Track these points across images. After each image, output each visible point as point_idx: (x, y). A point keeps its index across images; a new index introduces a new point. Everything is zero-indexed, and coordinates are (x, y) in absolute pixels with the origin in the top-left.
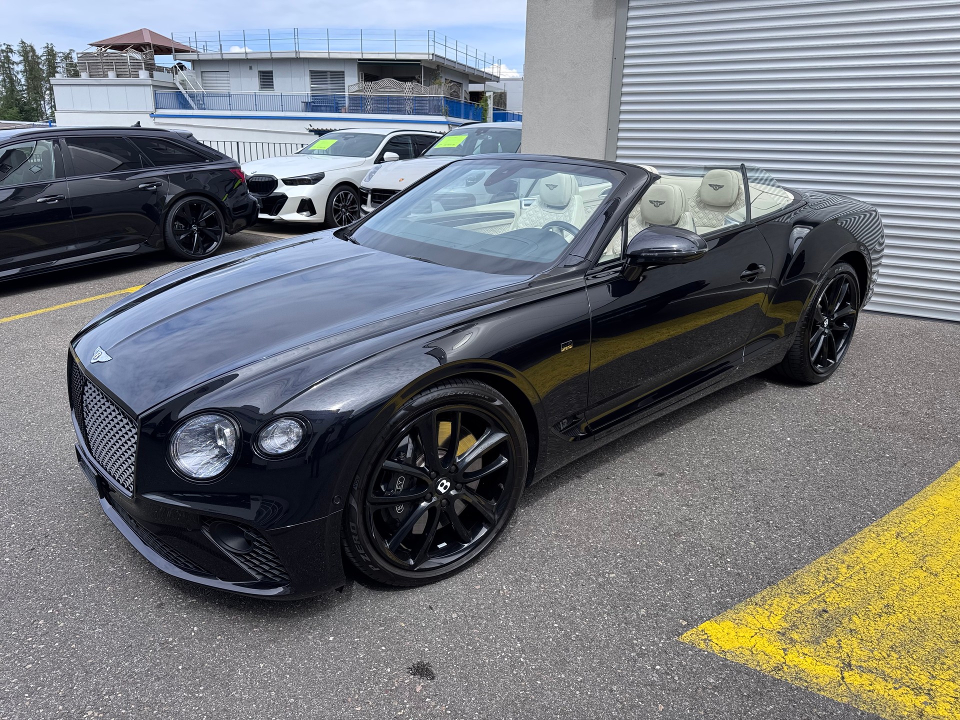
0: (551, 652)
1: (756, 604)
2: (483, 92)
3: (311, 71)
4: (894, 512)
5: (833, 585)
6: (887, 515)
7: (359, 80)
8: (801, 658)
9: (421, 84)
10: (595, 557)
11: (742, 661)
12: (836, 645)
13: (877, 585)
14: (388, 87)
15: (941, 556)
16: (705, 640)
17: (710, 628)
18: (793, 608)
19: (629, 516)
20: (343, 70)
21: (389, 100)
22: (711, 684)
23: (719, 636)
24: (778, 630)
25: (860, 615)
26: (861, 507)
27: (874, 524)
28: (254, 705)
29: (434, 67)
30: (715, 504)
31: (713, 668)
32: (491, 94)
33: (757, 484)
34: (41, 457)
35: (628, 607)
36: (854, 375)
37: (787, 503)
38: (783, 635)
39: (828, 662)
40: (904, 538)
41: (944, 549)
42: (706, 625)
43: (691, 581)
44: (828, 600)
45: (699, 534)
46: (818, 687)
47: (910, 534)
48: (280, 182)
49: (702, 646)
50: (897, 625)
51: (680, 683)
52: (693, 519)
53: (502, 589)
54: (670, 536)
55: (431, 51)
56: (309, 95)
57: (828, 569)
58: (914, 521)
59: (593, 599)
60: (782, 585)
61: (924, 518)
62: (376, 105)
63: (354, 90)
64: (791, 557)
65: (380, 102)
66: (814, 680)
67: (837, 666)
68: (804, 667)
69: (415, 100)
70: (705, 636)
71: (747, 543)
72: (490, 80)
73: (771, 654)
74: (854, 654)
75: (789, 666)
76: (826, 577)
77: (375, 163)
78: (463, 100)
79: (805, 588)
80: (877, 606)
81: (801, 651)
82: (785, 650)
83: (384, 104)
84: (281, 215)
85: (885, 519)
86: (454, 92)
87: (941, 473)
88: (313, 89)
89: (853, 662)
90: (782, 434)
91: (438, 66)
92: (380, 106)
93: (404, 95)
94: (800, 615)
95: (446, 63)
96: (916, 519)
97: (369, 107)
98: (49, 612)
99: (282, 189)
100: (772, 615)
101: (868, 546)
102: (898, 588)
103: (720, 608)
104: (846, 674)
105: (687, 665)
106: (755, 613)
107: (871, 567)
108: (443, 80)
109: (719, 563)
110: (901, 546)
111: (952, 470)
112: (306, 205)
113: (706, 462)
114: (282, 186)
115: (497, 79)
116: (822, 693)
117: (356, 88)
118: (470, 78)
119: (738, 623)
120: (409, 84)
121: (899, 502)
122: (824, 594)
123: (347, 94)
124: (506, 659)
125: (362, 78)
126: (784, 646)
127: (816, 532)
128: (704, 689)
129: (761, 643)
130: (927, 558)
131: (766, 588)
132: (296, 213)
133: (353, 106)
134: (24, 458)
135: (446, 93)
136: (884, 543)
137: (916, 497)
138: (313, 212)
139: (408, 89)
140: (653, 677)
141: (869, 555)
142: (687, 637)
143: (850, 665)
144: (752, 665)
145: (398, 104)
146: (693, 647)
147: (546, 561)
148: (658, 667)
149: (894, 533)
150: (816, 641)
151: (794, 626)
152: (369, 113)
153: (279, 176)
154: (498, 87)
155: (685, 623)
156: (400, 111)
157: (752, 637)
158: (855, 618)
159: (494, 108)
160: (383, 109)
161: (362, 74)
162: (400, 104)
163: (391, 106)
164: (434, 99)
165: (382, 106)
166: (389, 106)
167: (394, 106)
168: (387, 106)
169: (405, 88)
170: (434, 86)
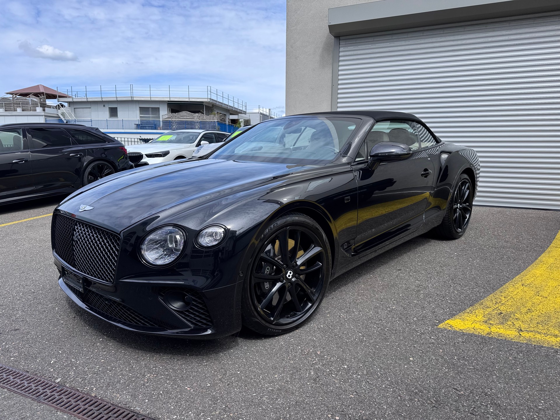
0: (378, 336)
1: (468, 313)
2: (238, 119)
3: (140, 107)
4: (517, 277)
5: (501, 304)
6: (514, 278)
7: (168, 112)
8: (498, 329)
9: (204, 114)
10: (381, 301)
11: (471, 332)
12: (512, 324)
13: (521, 303)
14: (185, 116)
15: (545, 291)
16: (450, 327)
17: (451, 322)
18: (486, 313)
19: (391, 286)
20: (159, 107)
21: (186, 123)
22: (460, 341)
23: (456, 325)
24: (483, 321)
25: (518, 313)
26: (501, 276)
27: (510, 281)
28: (237, 365)
29: (211, 106)
30: (431, 279)
31: (459, 336)
32: (242, 120)
33: (448, 271)
34: (55, 281)
35: (407, 318)
36: (476, 229)
37: (466, 277)
38: (486, 322)
39: (511, 330)
40: (526, 286)
41: (546, 288)
42: (448, 321)
43: (433, 307)
44: (501, 309)
45: (429, 290)
46: (510, 338)
47: (528, 284)
48: (144, 156)
49: (450, 328)
50: (536, 315)
51: (445, 342)
52: (423, 285)
53: (341, 315)
54: (415, 292)
55: (209, 97)
56: (139, 120)
57: (496, 299)
58: (528, 280)
59: (389, 316)
60: (477, 305)
61: (532, 278)
62: (178, 126)
63: (165, 118)
64: (476, 296)
65: (181, 124)
66: (508, 336)
67: (516, 331)
68: (501, 332)
69: (201, 123)
70: (450, 325)
71: (453, 292)
72: (241, 113)
73: (484, 329)
74: (522, 326)
75: (494, 333)
76: (496, 301)
77: (196, 147)
78: (227, 123)
79: (488, 306)
80: (524, 310)
81: (496, 327)
82: (489, 327)
85: (514, 279)
86: (223, 118)
87: (533, 262)
88: (141, 117)
89: (522, 329)
90: (452, 252)
91: (213, 105)
92: (181, 126)
93: (195, 120)
94: (490, 315)
95: (217, 103)
96: (528, 279)
97: (174, 127)
98: (100, 340)
99: (145, 160)
100: (477, 316)
101: (511, 289)
102: (531, 303)
103: (452, 315)
104: (521, 333)
105: (446, 335)
106: (469, 316)
107: (515, 297)
108: (216, 113)
109: (443, 300)
110: (526, 289)
111: (537, 261)
113: (419, 264)
114: (145, 158)
115: (245, 113)
116: (513, 340)
117: (167, 117)
118: (231, 112)
119: (463, 320)
120: (197, 114)
121: (518, 274)
122: (498, 307)
123: (161, 119)
124: (357, 340)
125: (170, 111)
126: (488, 326)
127: (484, 286)
128: (458, 343)
129: (477, 326)
130: (539, 292)
131: (470, 307)
133: (165, 126)
134: (46, 282)
135: (218, 119)
136: (517, 288)
137: (525, 271)
140: (432, 341)
141: (513, 293)
142: (441, 326)
143: (521, 330)
144: (477, 333)
145: (191, 125)
146: (445, 329)
147: (358, 304)
148: (432, 337)
149: (520, 284)
150: (502, 323)
151: (489, 319)
152: (174, 130)
153: (144, 153)
154: (246, 117)
155: (437, 322)
156: (192, 129)
157: (472, 324)
158: (516, 314)
160: (182, 128)
161: (169, 109)
162: (192, 125)
163: (187, 126)
164: (211, 122)
165: (182, 126)
166: (186, 126)
167: (189, 126)
168: (185, 126)
169: (195, 117)
170: (212, 115)
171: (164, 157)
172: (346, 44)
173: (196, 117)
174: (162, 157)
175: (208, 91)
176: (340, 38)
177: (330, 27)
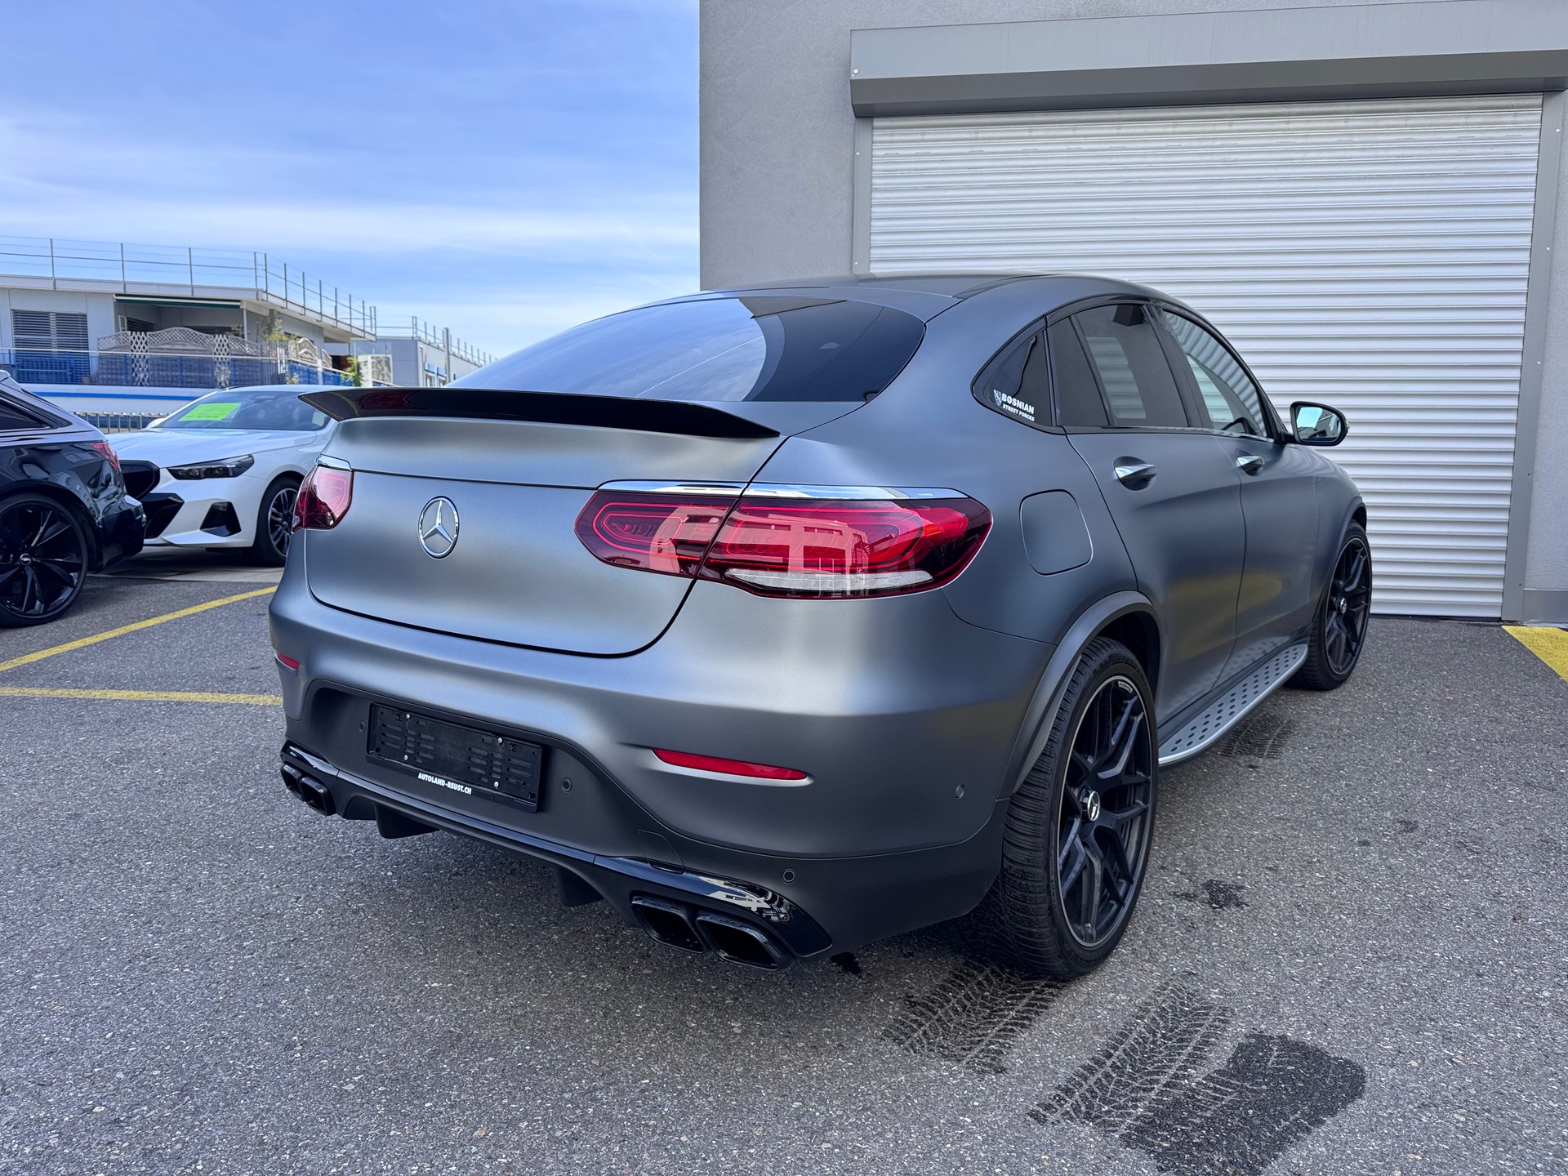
2: (346, 357)
3: (16, 312)
7: (117, 330)
9: (243, 336)
14: (175, 342)
20: (83, 311)
21: (182, 364)
29: (266, 313)
32: (368, 359)
48: (164, 473)
55: (261, 286)
56: (12, 352)
62: (155, 372)
63: (109, 346)
65: (165, 367)
69: (234, 364)
72: (361, 338)
78: (320, 368)
83: (173, 371)
84: (164, 535)
86: (306, 353)
88: (18, 343)
91: (272, 311)
92: (164, 374)
93: (213, 356)
95: (287, 307)
97: (142, 376)
99: (167, 485)
112: (222, 517)
115: (373, 338)
117: (113, 343)
118: (326, 334)
120: (219, 337)
123: (93, 352)
125: (123, 326)
132: (199, 530)
133: (108, 374)
135: (293, 354)
138: (234, 527)
139: (220, 348)
145: (200, 372)
152: (141, 385)
153: (162, 463)
154: (379, 349)
156: (203, 384)
159: (374, 382)
160: (170, 379)
161: (122, 318)
162: (204, 371)
163: (188, 374)
165: (169, 374)
166: (184, 374)
167: (192, 374)
168: (178, 374)
169: (214, 346)
170: (270, 343)
171: (234, 476)
172: (891, 142)
173: (217, 346)
174: (228, 476)
175: (257, 267)
176: (872, 122)
177: (857, 86)
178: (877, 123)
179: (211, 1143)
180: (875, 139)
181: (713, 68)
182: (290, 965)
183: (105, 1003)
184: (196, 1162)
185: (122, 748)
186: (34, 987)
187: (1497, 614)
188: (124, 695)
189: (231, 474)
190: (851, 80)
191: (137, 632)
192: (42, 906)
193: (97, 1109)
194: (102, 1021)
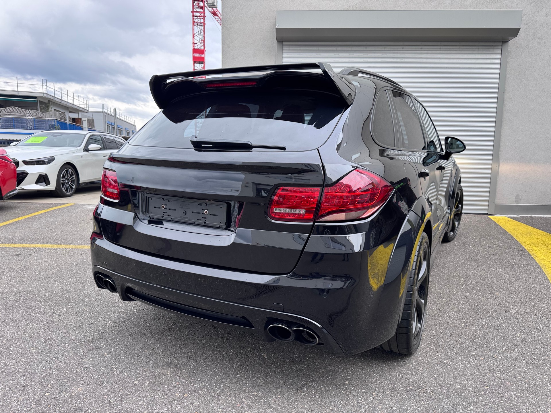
2: (80, 118)
9: (38, 111)
14: (13, 112)
21: (15, 120)
29: (46, 101)
32: (86, 119)
48: (21, 163)
55: (45, 92)
62: (4, 123)
65: (8, 121)
69: (35, 120)
72: (83, 111)
77: (83, 151)
78: (68, 123)
83: (11, 123)
84: (22, 186)
86: (62, 117)
91: (49, 101)
92: (7, 124)
93: (26, 117)
95: (56, 100)
99: (22, 168)
108: (53, 110)
112: (43, 179)
114: (22, 166)
115: (87, 112)
118: (70, 110)
132: (34, 184)
135: (58, 117)
138: (47, 182)
139: (29, 115)
145: (21, 123)
153: (20, 159)
154: (90, 116)
156: (23, 128)
159: (88, 128)
160: (10, 126)
162: (23, 123)
163: (17, 124)
164: (49, 121)
165: (9, 124)
166: (15, 124)
167: (18, 124)
168: (13, 124)
169: (27, 113)
170: (49, 113)
171: (47, 164)
172: (289, 50)
173: (28, 114)
174: (45, 164)
175: (43, 84)
176: (283, 43)
177: (278, 30)
178: (284, 43)
179: (91, 403)
180: (284, 49)
181: (226, 21)
182: (104, 341)
183: (39, 357)
184: (88, 410)
185: (21, 265)
186: (11, 352)
187: (486, 212)
188: (17, 245)
189: (46, 163)
190: (276, 28)
191: (16, 222)
192: (6, 323)
193: (47, 394)
194: (40, 363)
